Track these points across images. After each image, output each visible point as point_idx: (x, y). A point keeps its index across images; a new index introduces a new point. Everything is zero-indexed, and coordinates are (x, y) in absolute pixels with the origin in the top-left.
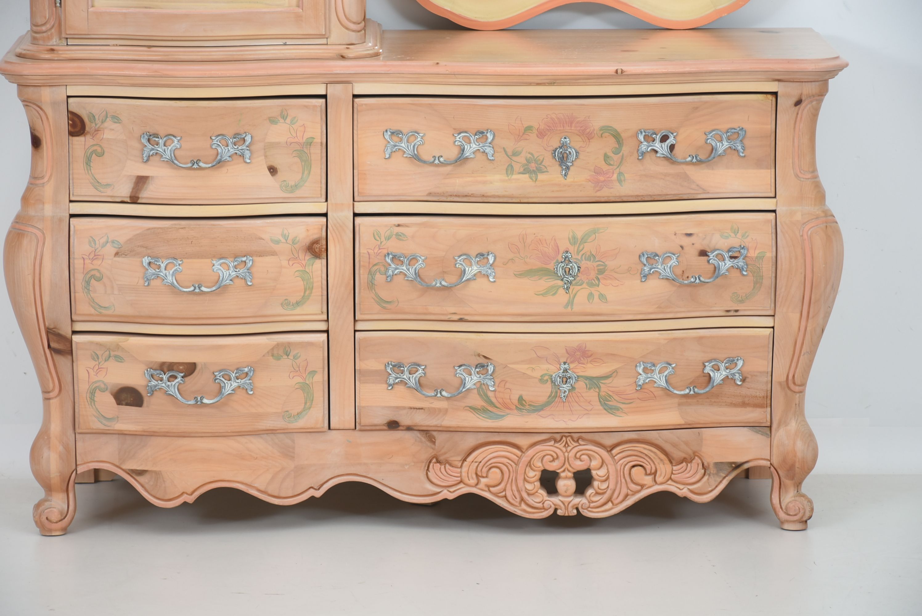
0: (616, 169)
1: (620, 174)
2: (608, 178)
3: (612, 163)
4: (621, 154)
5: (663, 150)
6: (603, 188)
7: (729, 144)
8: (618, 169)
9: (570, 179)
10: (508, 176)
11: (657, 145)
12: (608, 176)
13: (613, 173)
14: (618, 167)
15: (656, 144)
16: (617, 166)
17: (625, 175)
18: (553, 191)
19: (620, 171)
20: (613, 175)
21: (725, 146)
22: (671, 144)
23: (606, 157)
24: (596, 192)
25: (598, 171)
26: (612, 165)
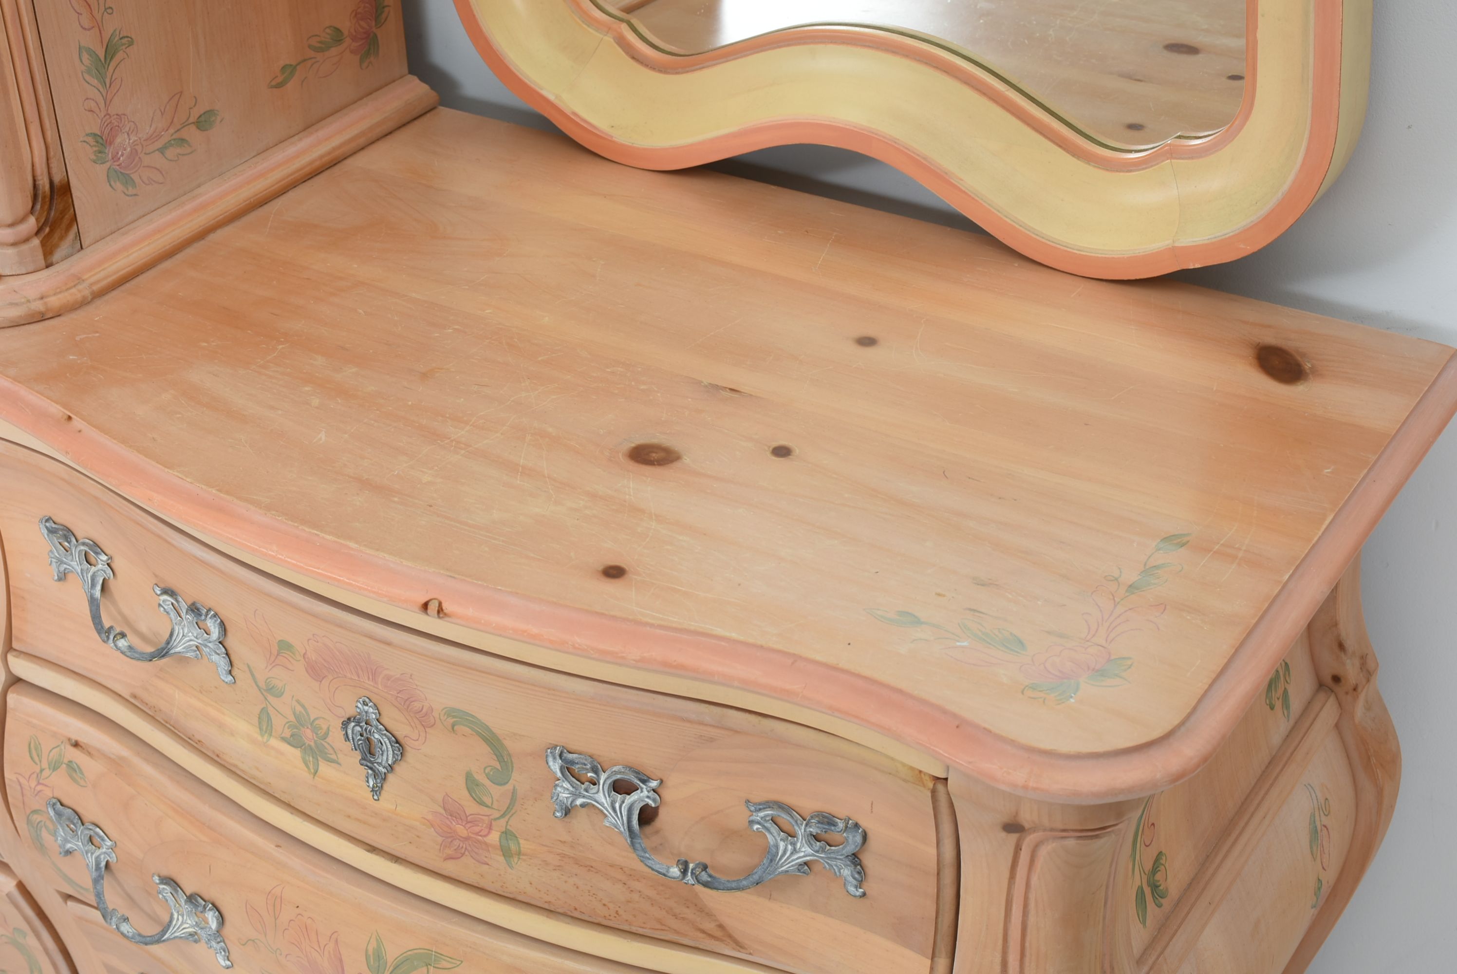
0: (498, 818)
1: (507, 834)
2: (477, 834)
3: (487, 800)
4: (509, 787)
5: (617, 815)
6: (463, 854)
7: (813, 855)
8: (503, 822)
9: (387, 802)
10: (262, 736)
11: (602, 797)
12: (477, 829)
13: (490, 828)
14: (503, 816)
15: (601, 794)
16: (502, 813)
17: (521, 841)
18: (349, 817)
19: (508, 827)
20: (489, 833)
21: (802, 854)
22: (642, 804)
23: (471, 783)
24: (445, 859)
25: (452, 811)
26: (487, 806)
